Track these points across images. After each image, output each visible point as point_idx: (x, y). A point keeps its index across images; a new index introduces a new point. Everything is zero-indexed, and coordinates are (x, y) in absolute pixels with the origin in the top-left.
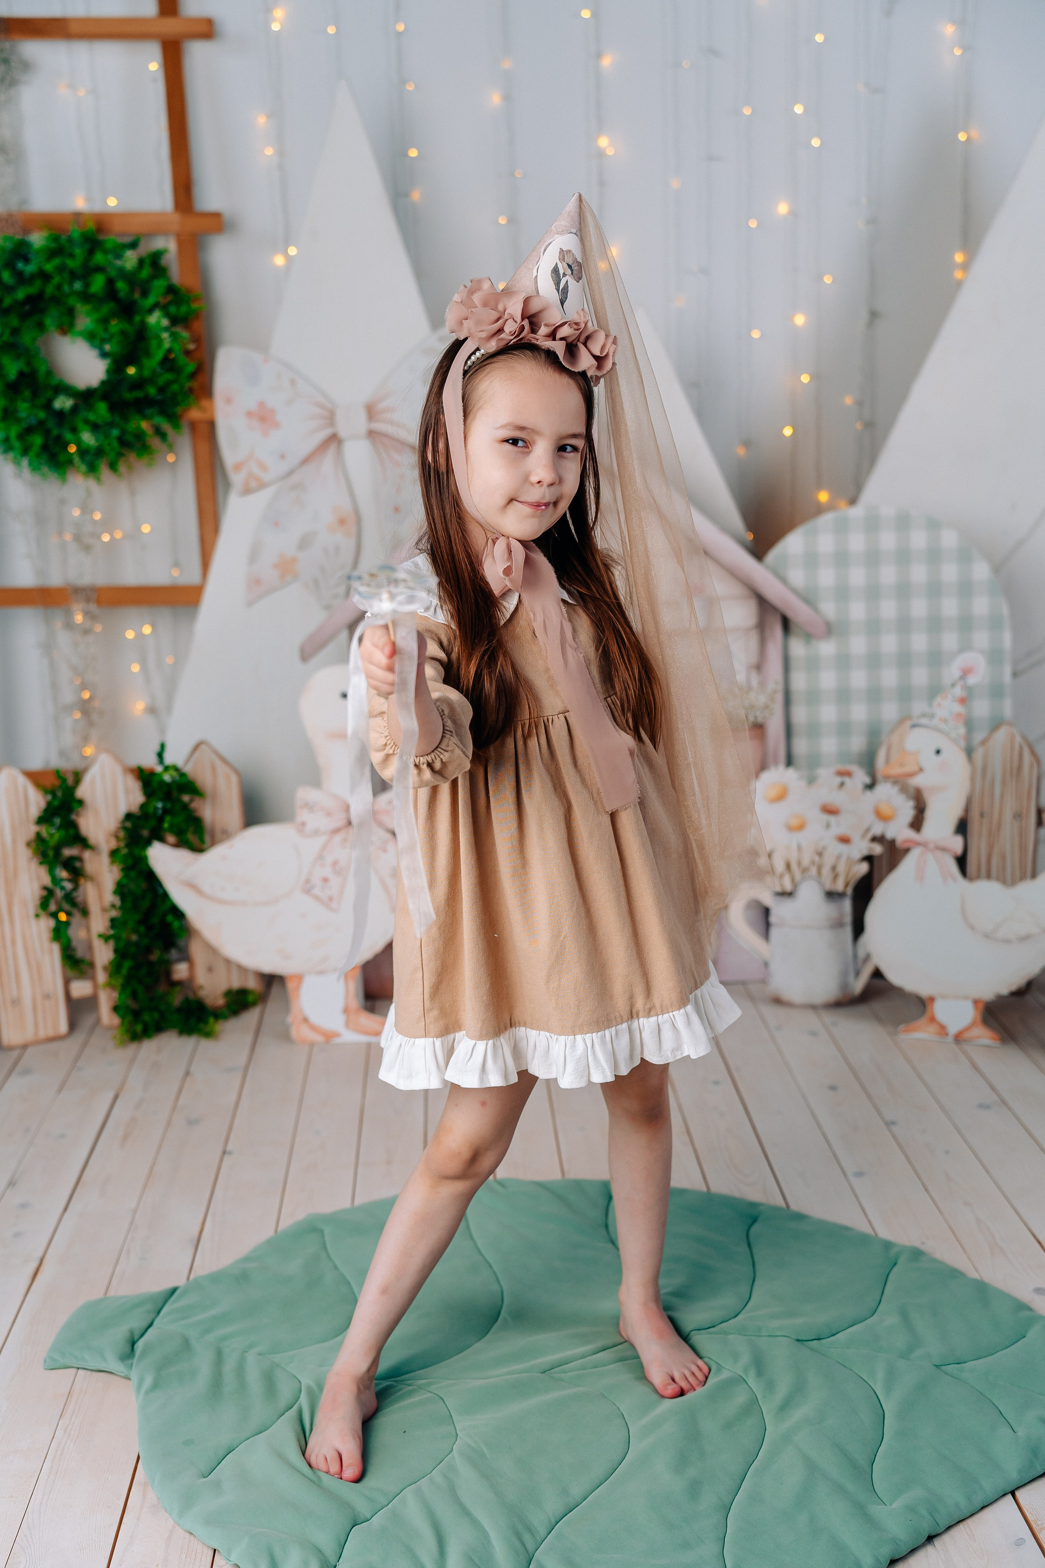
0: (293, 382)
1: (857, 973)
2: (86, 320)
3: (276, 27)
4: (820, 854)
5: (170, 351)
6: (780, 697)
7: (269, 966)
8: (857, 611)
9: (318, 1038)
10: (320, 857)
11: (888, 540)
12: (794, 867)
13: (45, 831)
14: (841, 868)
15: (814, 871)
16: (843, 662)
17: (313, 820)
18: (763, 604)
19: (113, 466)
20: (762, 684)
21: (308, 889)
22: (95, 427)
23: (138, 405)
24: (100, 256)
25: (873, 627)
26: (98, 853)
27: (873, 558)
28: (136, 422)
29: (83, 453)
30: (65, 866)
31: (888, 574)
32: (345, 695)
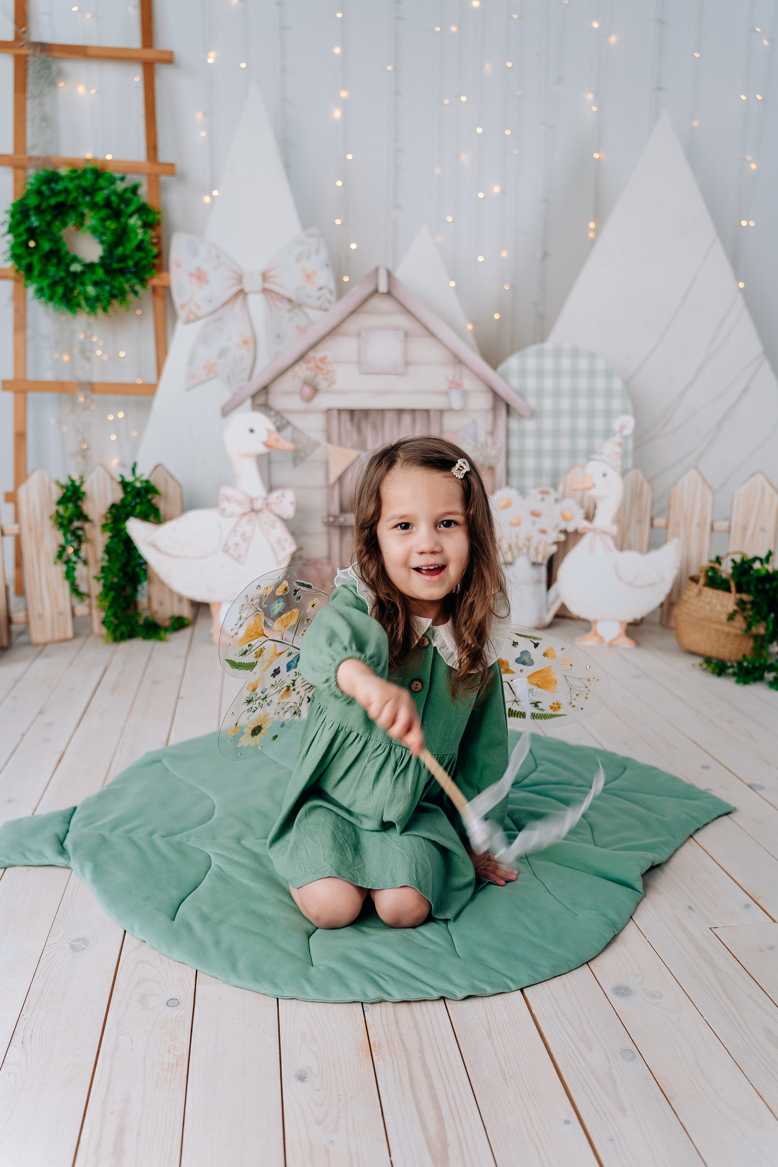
0: (218, 256)
1: (548, 610)
2: (91, 219)
3: (210, 61)
4: (529, 540)
5: (142, 242)
6: (503, 452)
7: (200, 596)
8: (548, 404)
10: (234, 530)
11: (566, 363)
12: (513, 547)
13: (61, 510)
14: (541, 549)
15: (525, 550)
16: (539, 434)
17: (230, 507)
18: (496, 396)
19: (105, 309)
20: (494, 443)
21: (226, 550)
22: (96, 284)
23: (122, 272)
24: (102, 182)
25: (557, 414)
26: (94, 526)
27: (557, 373)
28: (120, 282)
29: (87, 299)
30: (74, 533)
31: (566, 383)
32: (252, 431)
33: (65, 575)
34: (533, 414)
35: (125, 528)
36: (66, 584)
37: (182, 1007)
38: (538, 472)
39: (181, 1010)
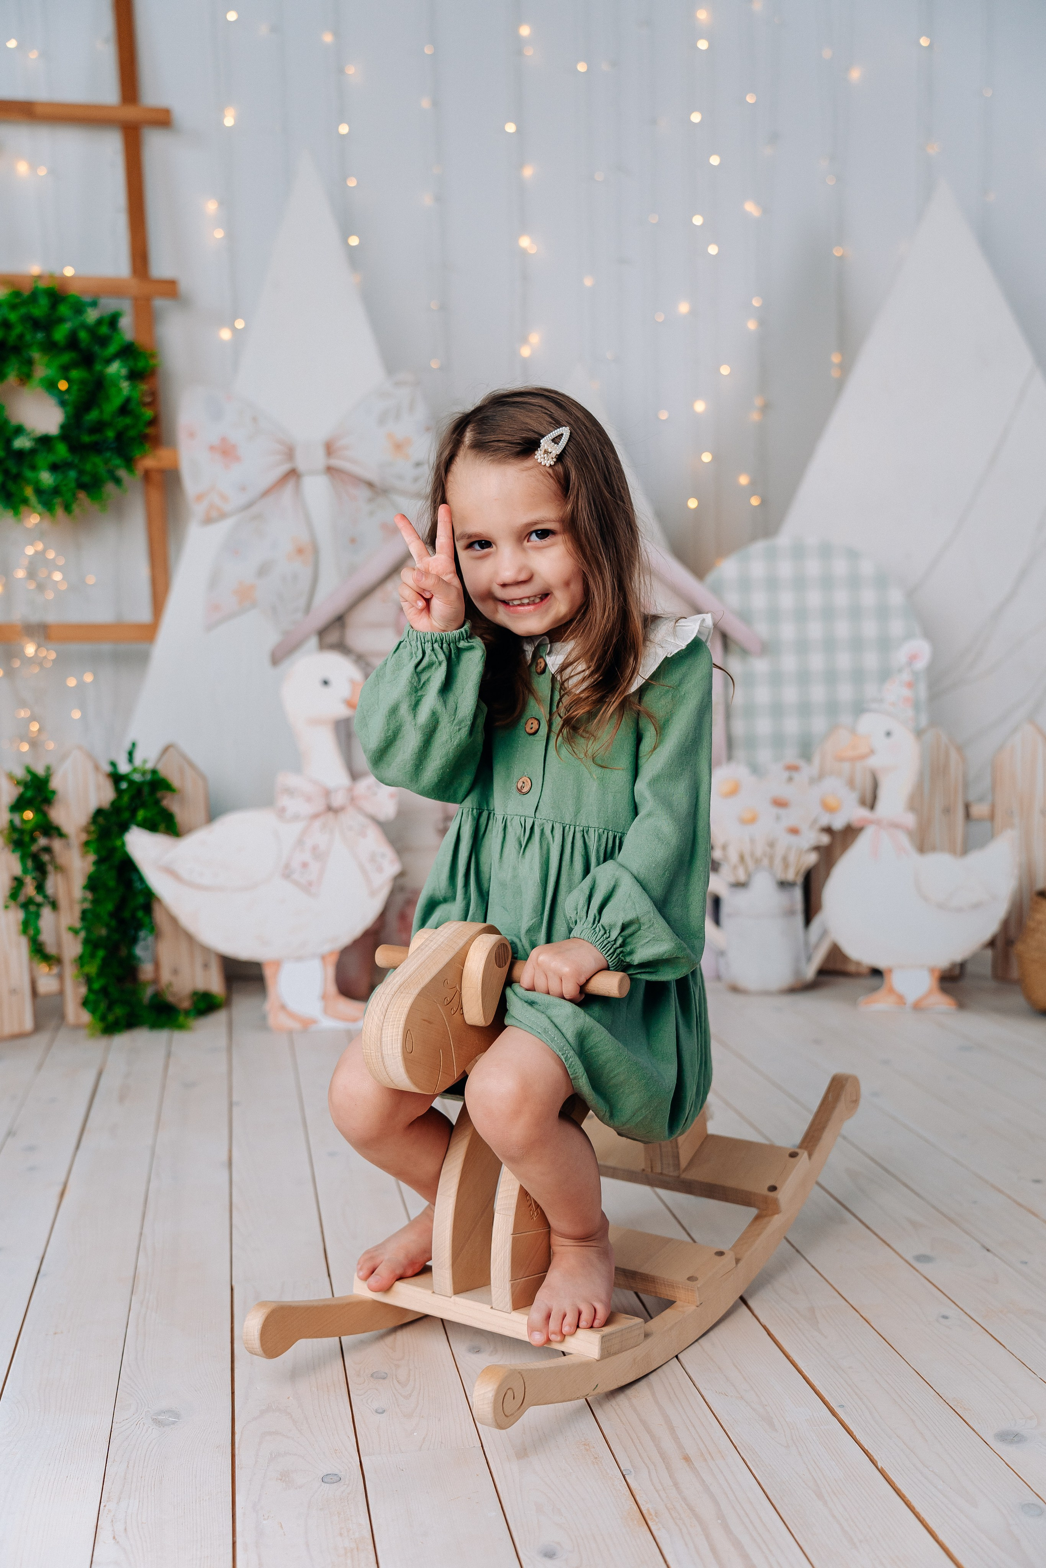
0: (255, 419)
1: (809, 959)
2: (44, 368)
3: (228, 122)
4: (772, 845)
5: (128, 400)
7: (246, 952)
8: (788, 631)
9: (295, 1025)
10: (300, 842)
11: (813, 567)
12: (748, 858)
13: (17, 819)
14: (792, 858)
15: (766, 862)
16: (776, 679)
17: (294, 805)
19: (67, 508)
21: (287, 873)
22: (54, 468)
23: (96, 448)
24: (64, 310)
25: (802, 647)
26: (68, 846)
27: (800, 583)
28: (94, 464)
29: (39, 492)
30: (35, 857)
31: (814, 599)
32: (326, 683)
33: (21, 927)
34: (767, 649)
35: (123, 844)
36: (24, 942)
37: (347, 1483)
38: (778, 741)
39: (346, 1486)
